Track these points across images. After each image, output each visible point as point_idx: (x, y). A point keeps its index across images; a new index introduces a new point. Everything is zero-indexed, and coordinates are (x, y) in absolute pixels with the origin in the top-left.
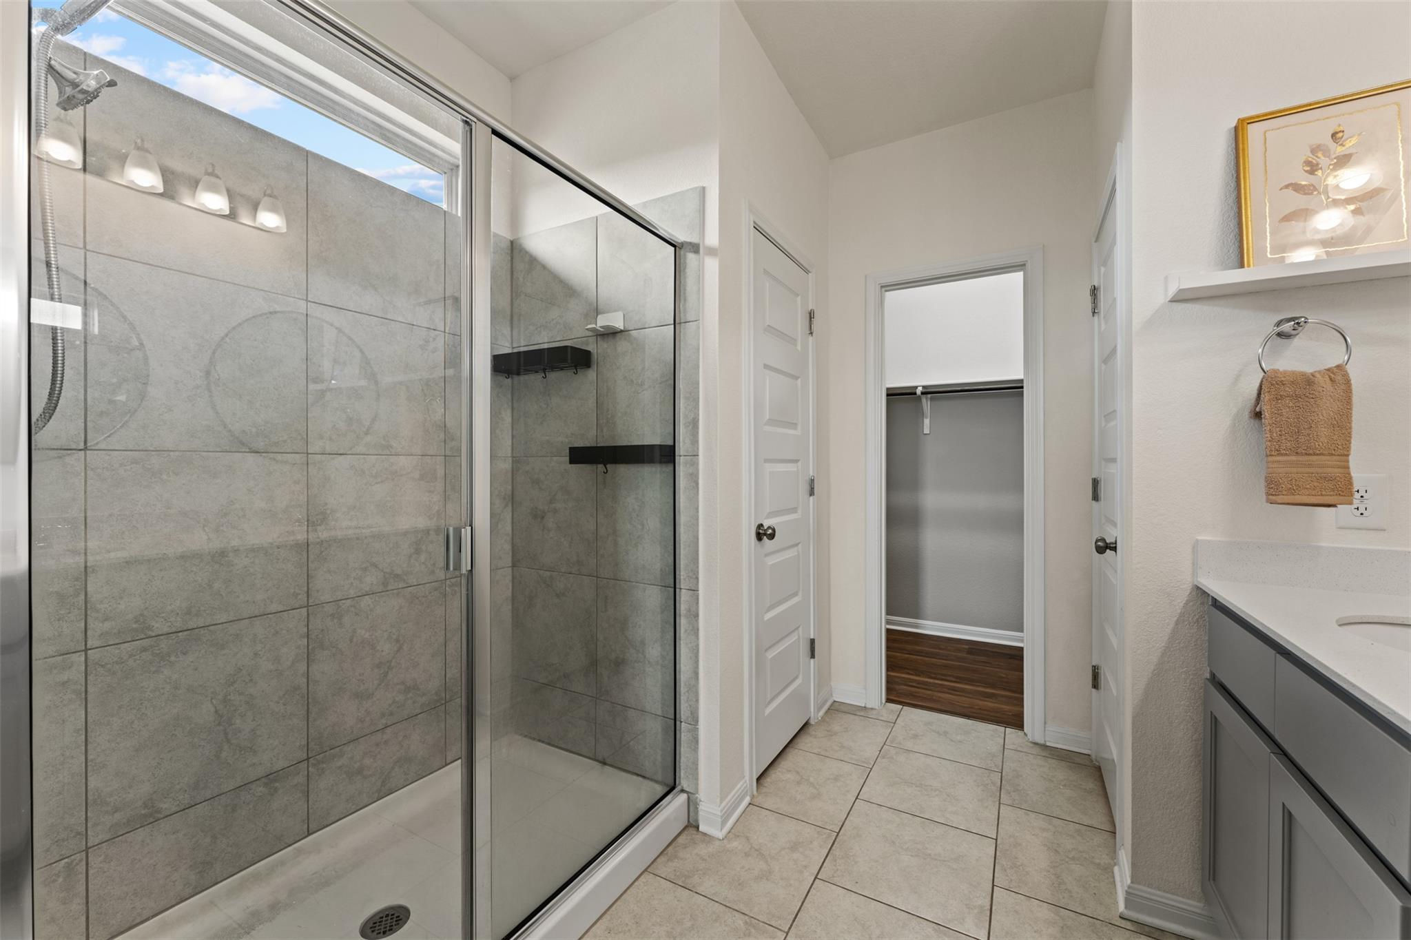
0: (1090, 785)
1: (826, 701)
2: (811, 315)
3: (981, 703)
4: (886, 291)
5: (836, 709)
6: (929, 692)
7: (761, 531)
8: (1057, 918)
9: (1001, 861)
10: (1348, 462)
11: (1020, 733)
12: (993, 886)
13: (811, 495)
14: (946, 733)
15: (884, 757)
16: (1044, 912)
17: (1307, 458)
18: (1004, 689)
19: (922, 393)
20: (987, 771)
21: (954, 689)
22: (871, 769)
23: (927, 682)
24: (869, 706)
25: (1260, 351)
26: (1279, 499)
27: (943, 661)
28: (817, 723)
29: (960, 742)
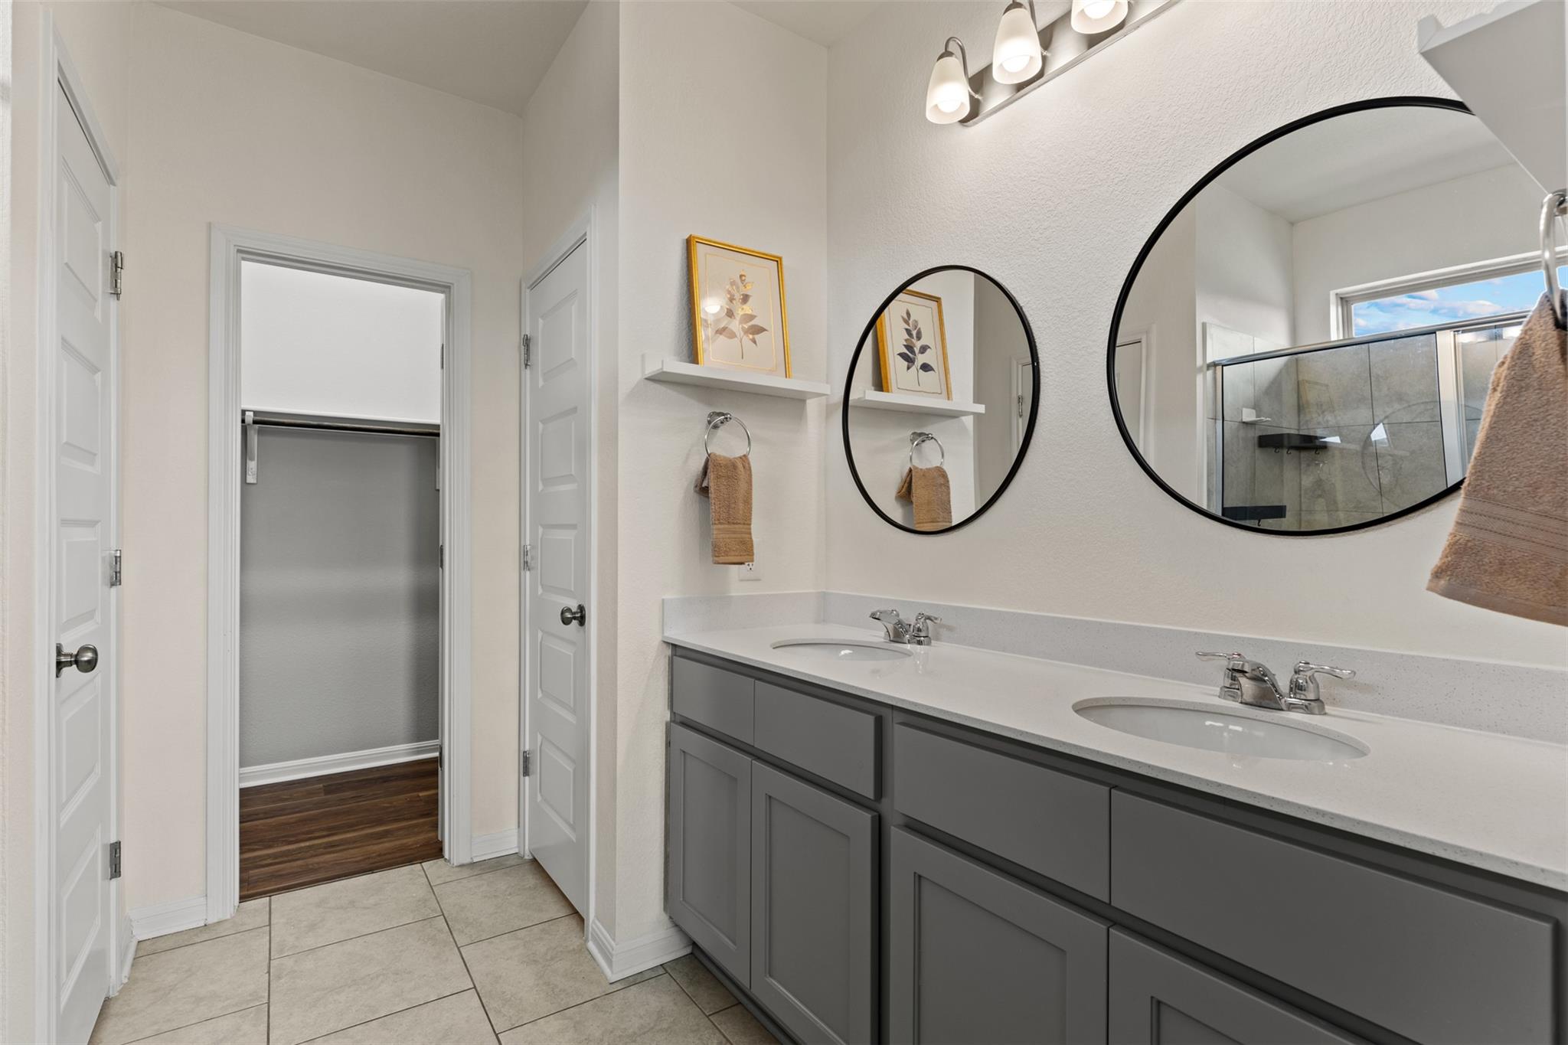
0: (531, 880)
1: (127, 947)
2: (116, 262)
3: (375, 848)
4: (244, 259)
5: (147, 952)
6: (299, 863)
7: (63, 659)
8: (566, 1021)
9: (491, 1005)
10: (750, 529)
11: (440, 862)
12: (497, 1035)
13: (112, 585)
14: (352, 903)
15: (279, 978)
16: (554, 1024)
17: (732, 526)
18: (396, 820)
19: (255, 422)
20: (425, 922)
21: (332, 845)
22: (269, 1003)
23: (289, 850)
24: (210, 921)
25: (706, 437)
26: (721, 559)
27: (298, 815)
28: (120, 992)
29: (375, 905)
